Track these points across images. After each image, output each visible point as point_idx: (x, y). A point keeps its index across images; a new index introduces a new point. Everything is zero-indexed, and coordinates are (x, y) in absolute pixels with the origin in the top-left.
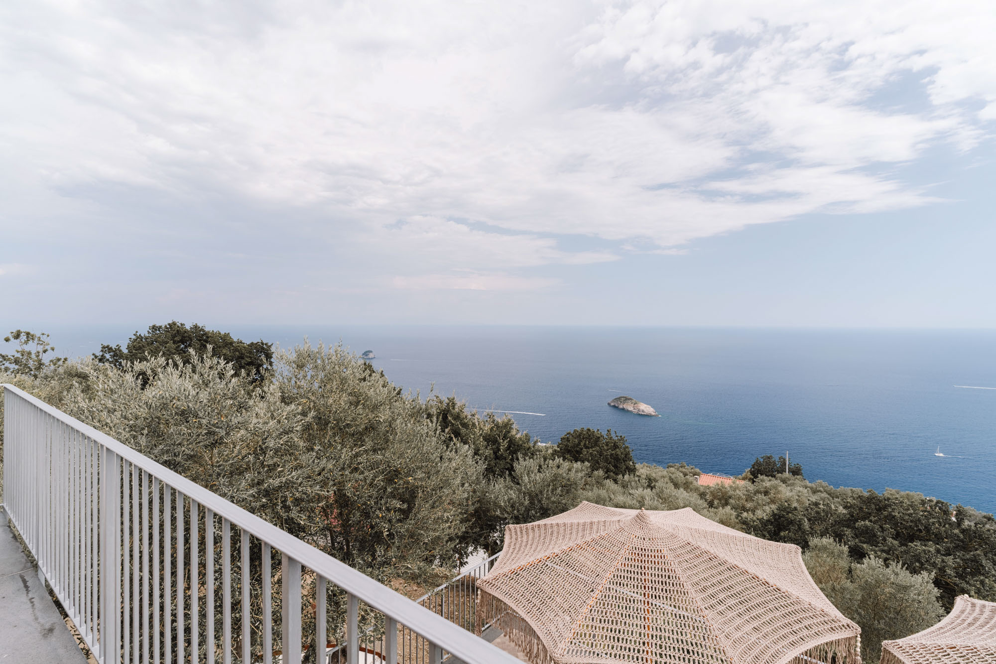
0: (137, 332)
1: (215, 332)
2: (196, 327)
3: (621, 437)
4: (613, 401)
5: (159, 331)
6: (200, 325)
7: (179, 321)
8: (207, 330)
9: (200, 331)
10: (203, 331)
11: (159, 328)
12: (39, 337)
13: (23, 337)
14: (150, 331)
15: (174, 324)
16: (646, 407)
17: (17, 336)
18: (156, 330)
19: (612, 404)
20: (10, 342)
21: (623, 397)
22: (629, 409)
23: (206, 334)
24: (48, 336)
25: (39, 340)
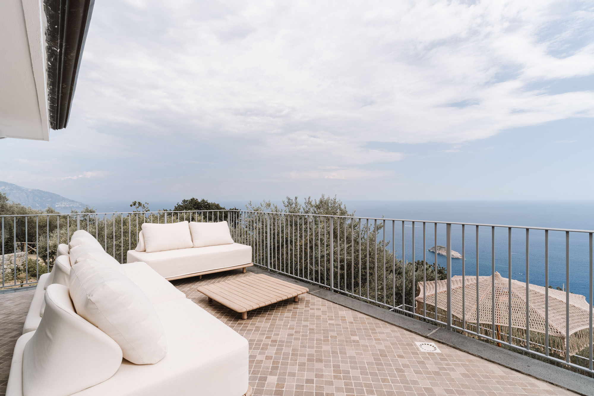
0: (178, 203)
1: (213, 203)
2: (203, 200)
3: (443, 268)
4: (432, 249)
5: (187, 203)
6: (205, 200)
7: (196, 198)
8: (209, 202)
9: (206, 203)
10: (207, 202)
11: (187, 201)
12: (144, 205)
13: (137, 205)
14: (183, 203)
15: (193, 199)
16: (455, 253)
17: (135, 204)
18: (185, 202)
19: (432, 250)
20: (132, 207)
21: (439, 246)
22: (443, 254)
23: (208, 204)
24: (148, 204)
25: (144, 206)
